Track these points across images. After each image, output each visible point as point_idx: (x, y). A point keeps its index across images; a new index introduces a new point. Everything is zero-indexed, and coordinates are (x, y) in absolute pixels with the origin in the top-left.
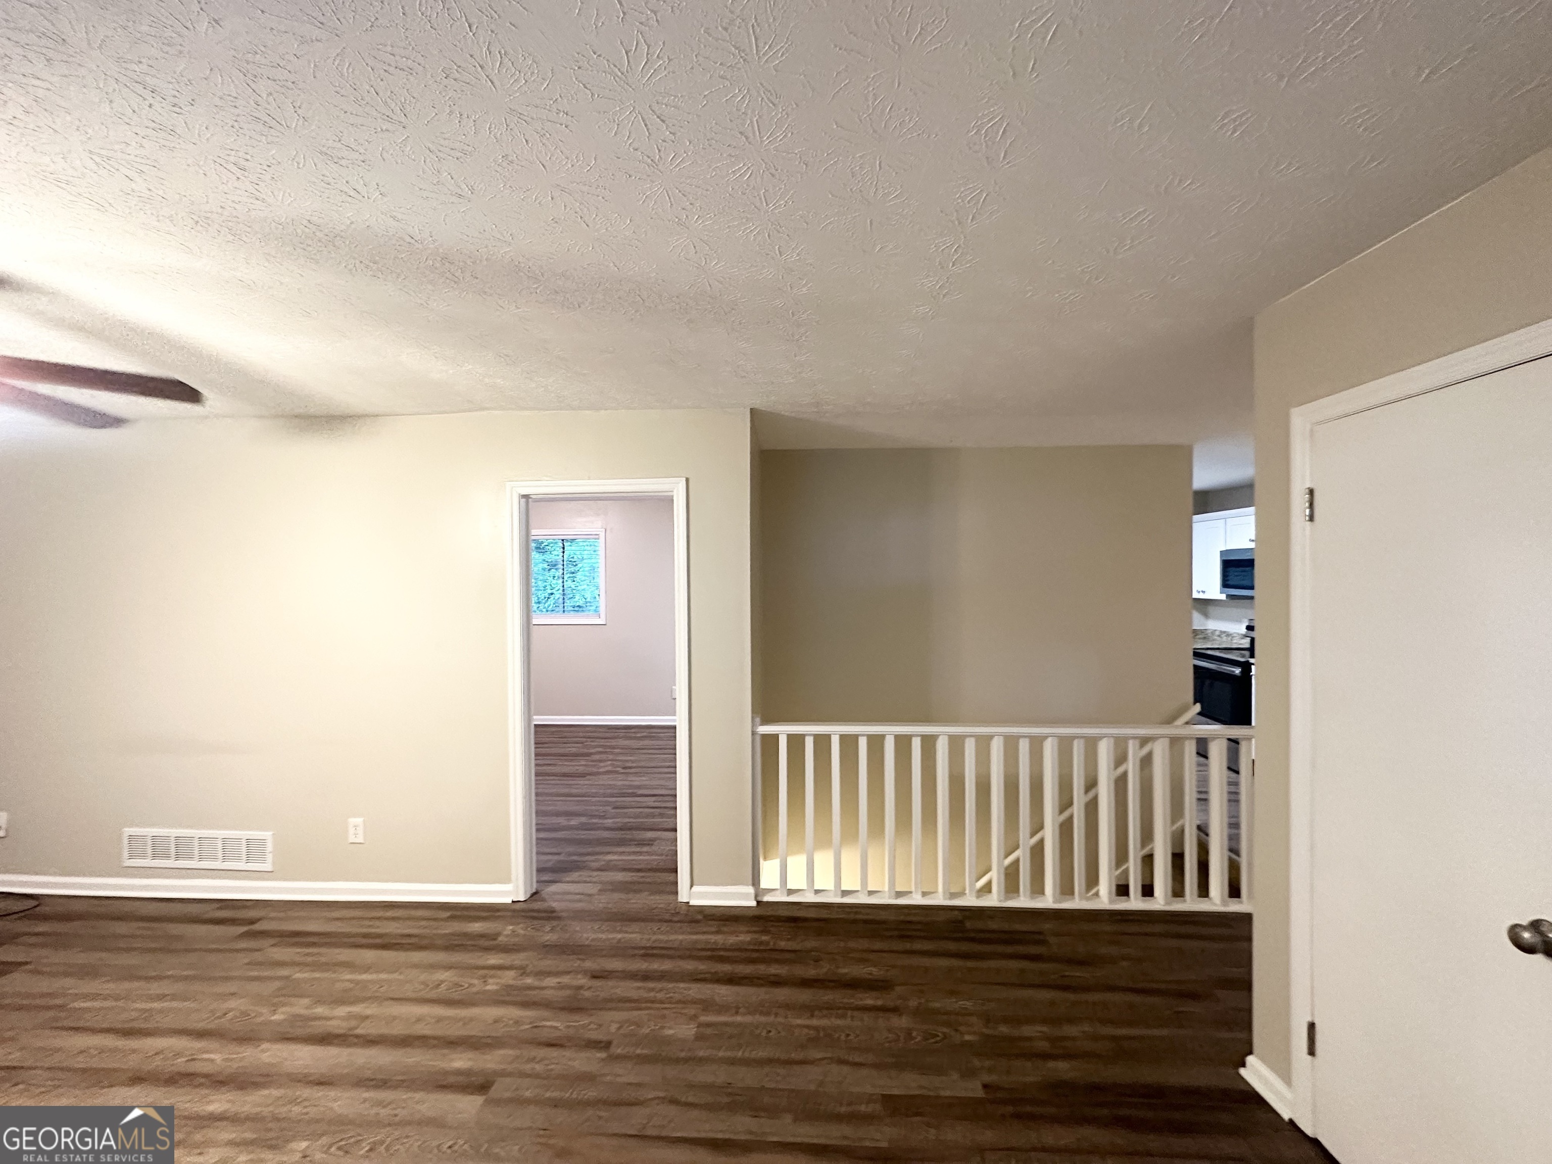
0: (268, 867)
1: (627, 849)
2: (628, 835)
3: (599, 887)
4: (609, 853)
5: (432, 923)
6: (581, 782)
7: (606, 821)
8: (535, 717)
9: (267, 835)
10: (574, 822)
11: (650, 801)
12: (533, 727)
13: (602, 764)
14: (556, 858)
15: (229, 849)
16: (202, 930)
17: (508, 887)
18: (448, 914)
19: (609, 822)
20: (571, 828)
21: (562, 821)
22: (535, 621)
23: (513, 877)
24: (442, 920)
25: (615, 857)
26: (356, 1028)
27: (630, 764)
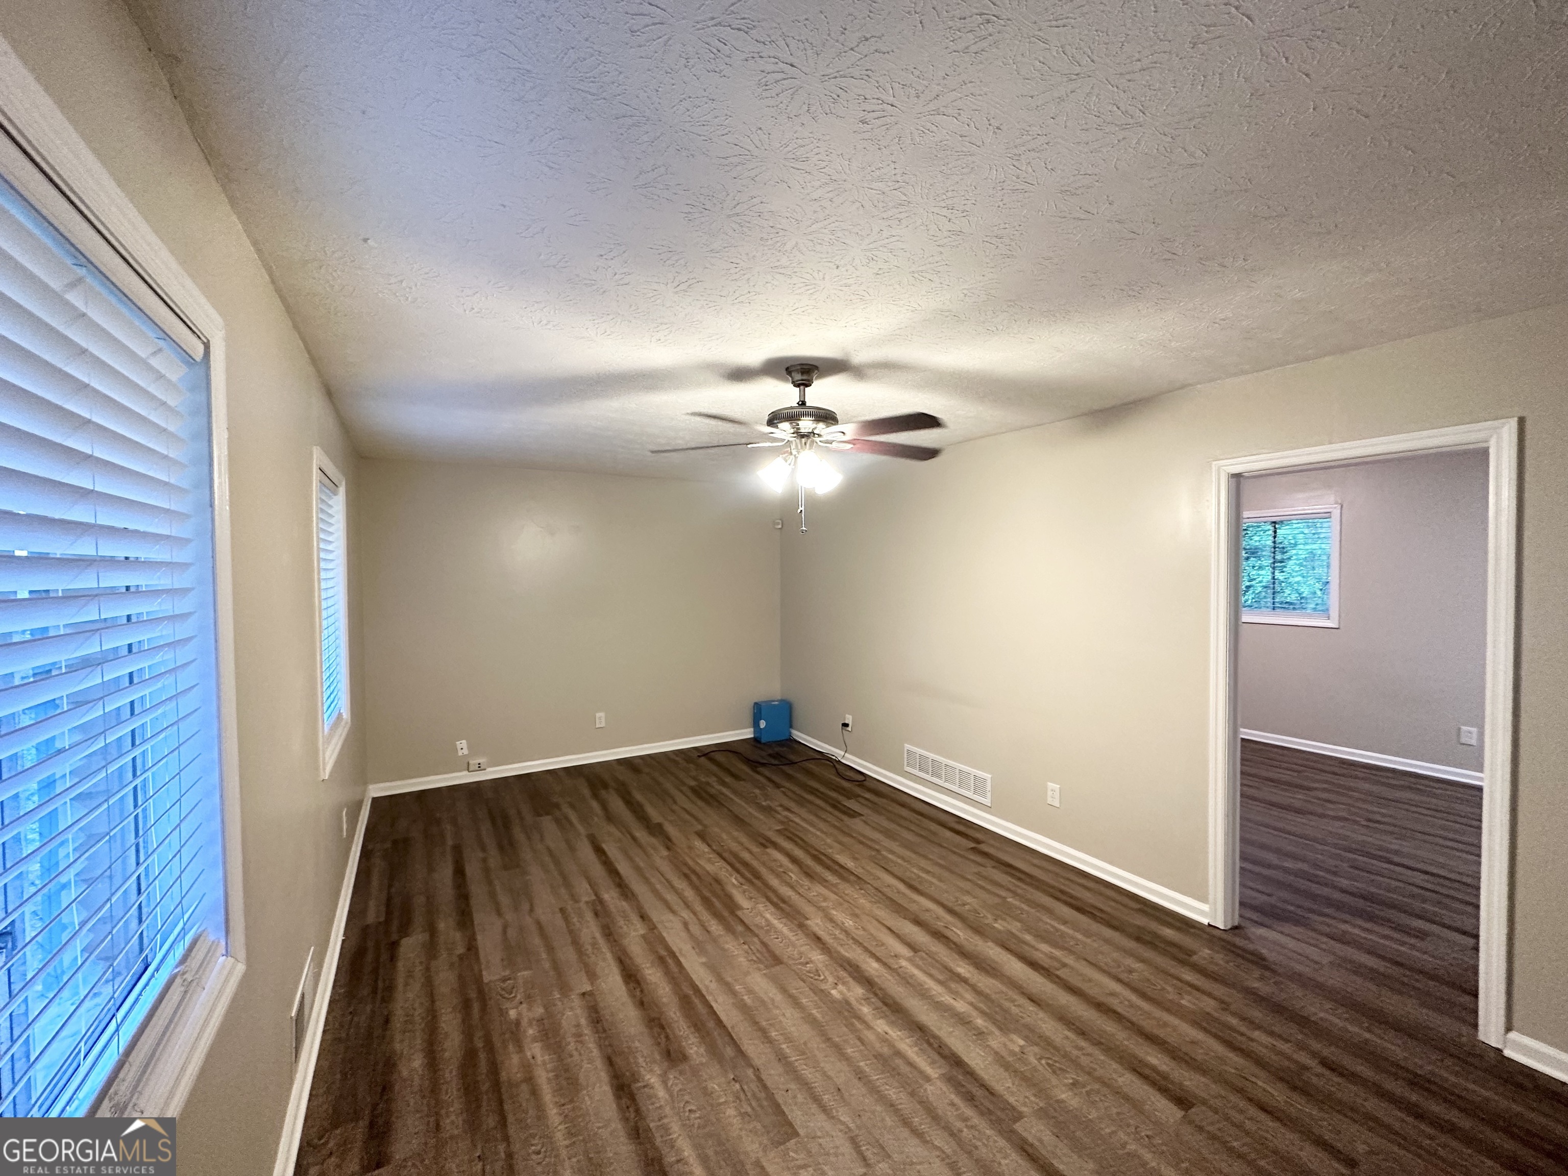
0: (987, 801)
1: (1376, 928)
2: (1377, 910)
3: (1331, 958)
4: (1346, 922)
5: (1121, 907)
6: (1300, 819)
7: (1338, 879)
8: (1242, 730)
9: (988, 776)
10: (1289, 864)
11: (1419, 878)
12: (1239, 741)
13: (1332, 806)
14: (1265, 898)
15: (963, 778)
16: (948, 834)
17: (1205, 907)
18: (1138, 906)
19: (1344, 883)
20: (1286, 870)
21: (1272, 858)
22: (1245, 618)
23: (1211, 897)
24: (1132, 909)
25: (1356, 931)
26: (1058, 970)
27: (1378, 818)
